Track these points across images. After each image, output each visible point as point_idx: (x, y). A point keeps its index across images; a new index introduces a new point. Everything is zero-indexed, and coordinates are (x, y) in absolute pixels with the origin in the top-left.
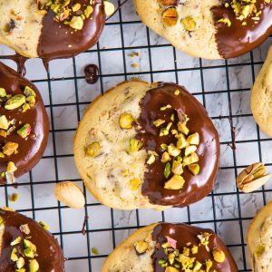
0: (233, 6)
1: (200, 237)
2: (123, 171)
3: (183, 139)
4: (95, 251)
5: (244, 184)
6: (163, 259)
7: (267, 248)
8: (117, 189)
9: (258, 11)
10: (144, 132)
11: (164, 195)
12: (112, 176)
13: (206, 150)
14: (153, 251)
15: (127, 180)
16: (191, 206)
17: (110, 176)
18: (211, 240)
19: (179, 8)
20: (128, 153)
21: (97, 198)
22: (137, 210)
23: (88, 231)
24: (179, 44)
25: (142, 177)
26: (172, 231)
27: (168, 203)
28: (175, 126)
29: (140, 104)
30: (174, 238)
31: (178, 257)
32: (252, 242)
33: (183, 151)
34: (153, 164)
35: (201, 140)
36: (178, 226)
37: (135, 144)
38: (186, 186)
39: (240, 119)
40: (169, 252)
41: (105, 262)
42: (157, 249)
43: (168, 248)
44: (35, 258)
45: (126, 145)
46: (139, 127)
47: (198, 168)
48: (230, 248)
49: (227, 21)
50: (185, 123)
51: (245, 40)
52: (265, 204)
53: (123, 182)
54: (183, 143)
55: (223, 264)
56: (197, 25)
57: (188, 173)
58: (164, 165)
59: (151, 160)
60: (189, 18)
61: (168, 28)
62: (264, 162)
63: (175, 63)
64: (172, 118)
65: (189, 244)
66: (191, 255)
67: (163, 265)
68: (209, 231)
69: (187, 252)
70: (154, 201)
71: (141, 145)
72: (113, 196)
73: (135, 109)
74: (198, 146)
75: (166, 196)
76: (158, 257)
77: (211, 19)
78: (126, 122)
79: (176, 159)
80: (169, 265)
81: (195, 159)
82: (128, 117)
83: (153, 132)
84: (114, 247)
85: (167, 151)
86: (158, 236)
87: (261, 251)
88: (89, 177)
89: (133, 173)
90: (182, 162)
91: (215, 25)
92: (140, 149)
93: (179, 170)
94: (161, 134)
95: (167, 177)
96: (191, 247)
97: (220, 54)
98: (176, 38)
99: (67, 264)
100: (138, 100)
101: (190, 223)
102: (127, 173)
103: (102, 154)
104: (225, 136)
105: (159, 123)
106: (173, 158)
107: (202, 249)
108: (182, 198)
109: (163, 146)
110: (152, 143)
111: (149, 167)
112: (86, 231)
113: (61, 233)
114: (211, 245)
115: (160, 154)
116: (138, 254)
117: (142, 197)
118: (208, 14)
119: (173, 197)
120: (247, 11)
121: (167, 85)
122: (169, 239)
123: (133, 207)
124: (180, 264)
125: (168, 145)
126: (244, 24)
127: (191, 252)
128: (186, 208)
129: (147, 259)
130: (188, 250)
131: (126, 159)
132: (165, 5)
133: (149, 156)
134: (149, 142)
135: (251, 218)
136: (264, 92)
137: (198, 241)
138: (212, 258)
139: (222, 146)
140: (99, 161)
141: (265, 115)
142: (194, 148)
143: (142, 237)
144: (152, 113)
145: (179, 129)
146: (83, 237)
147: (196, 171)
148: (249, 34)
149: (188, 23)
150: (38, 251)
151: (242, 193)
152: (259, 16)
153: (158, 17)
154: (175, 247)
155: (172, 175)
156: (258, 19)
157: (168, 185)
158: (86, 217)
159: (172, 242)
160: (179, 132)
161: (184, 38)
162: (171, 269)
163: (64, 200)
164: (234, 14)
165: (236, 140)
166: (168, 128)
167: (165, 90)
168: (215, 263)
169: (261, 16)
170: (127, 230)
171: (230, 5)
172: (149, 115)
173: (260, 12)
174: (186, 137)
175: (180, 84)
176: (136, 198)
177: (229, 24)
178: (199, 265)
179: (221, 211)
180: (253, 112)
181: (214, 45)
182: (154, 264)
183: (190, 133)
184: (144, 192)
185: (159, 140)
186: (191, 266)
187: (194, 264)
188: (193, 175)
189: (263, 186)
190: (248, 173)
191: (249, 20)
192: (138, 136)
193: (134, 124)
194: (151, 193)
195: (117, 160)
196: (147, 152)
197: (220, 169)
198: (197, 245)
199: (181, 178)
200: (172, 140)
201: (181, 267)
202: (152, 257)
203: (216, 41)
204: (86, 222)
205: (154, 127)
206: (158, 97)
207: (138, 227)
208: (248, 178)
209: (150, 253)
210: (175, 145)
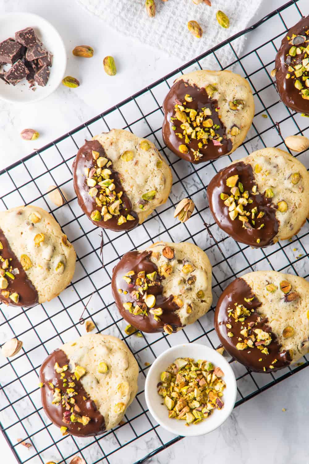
0: (248, 311)
1: (201, 155)
2: (269, 173)
3: (241, 211)
4: (264, 116)
5: (188, 203)
6: (218, 130)
7: (156, 168)
8: (268, 160)
9: (231, 316)
10: (268, 205)
11: (236, 170)
12: (275, 167)
13: (222, 212)
14: (227, 132)
15: (264, 169)
16: (215, 174)
17: (276, 166)
18: (193, 157)
19: (283, 295)
20: (272, 187)
21: (279, 150)
22: (249, 154)
23: (275, 126)
24: (271, 273)
25: (255, 176)
26: (220, 150)
27: (230, 167)
28: (249, 218)
29: (279, 221)
30: (217, 146)
31: (209, 135)
32: (166, 168)
33: (237, 204)
34: (252, 187)
35: (228, 217)
36: (218, 156)
37: (269, 194)
38: (225, 183)
39: (210, 246)
40: (216, 135)
41: (254, 111)
42: (225, 134)
43: (218, 138)
44: (300, 91)
45: (275, 191)
46: (272, 206)
47: (222, 198)
48: (179, 158)
49: (248, 301)
50: (244, 223)
51: (231, 295)
52: (169, 197)
53: (266, 167)
54: (239, 209)
55: (178, 146)
56: (266, 289)
57: (227, 191)
58: (245, 190)
59: (254, 189)
60: (273, 292)
61: (284, 279)
62: (182, 224)
63: (269, 262)
64: (254, 222)
65: (206, 147)
66: (201, 140)
67: (216, 125)
68: (197, 163)
69: (205, 142)
70: (241, 164)
71: (266, 195)
72: (268, 155)
73: (281, 217)
74: (229, 212)
75: (234, 170)
76: (221, 129)
77: (259, 298)
78: (283, 206)
79: (239, 197)
80: (212, 127)
81: (227, 202)
82: (283, 210)
83: (262, 208)
84: (253, 124)
85: (247, 199)
86: (228, 143)
87: (158, 164)
88: (290, 160)
89: (263, 175)
90: (234, 196)
91: (254, 295)
92: (265, 192)
93: (234, 191)
94: (256, 208)
95: (239, 183)
96: (204, 146)
97: (242, 279)
98: (276, 275)
99: (279, 98)
100: (282, 224)
101: (211, 162)
102: (266, 173)
103: (289, 178)
104: (214, 229)
105: (261, 215)
106: (241, 196)
107: (196, 148)
108: (223, 174)
109: (251, 201)
110: (259, 200)
111: (254, 184)
112: (276, 125)
113: (292, 116)
114: (191, 154)
115: (250, 196)
116: (235, 125)
117: (250, 163)
118: (262, 300)
119: (230, 172)
120: (238, 312)
121: (268, 244)
122: (220, 144)
123: (253, 155)
124: (205, 131)
125: (248, 204)
126: (236, 304)
127: (202, 142)
128: (218, 172)
129: (228, 124)
130: (204, 143)
131: (271, 182)
132: (292, 293)
133: (257, 190)
134: (261, 200)
135: (173, 184)
136: (203, 267)
137: (201, 152)
138: (187, 146)
139: (214, 222)
140: (288, 173)
141: (196, 253)
142: (230, 209)
143: (238, 137)
144: (268, 219)
145: (245, 217)
146: (276, 120)
147: (222, 196)
148: (230, 299)
149: (272, 288)
150: (300, 96)
151: (187, 198)
152: (228, 314)
153: (293, 283)
154: (214, 141)
155: (237, 185)
156: (229, 311)
157: (236, 177)
158: (280, 134)
159: (217, 143)
160: (245, 215)
161: (270, 278)
162: (210, 126)
163: (300, 138)
164: (245, 307)
165: (206, 230)
166: (253, 214)
167: (268, 239)
168: (184, 143)
169: (227, 314)
170: (249, 138)
171: (250, 311)
172: (269, 217)
173: (229, 316)
174: (239, 214)
175: (259, 249)
176: (253, 160)
177: (245, 299)
178: (193, 136)
179: (195, 181)
180: (204, 252)
181: (249, 282)
182: (222, 124)
183: (237, 218)
184: (250, 166)
185: (255, 204)
186: (198, 133)
187: (196, 136)
188: (223, 193)
189: (175, 208)
190: (189, 211)
191: (234, 308)
192: (270, 200)
193: (277, 207)
194: (244, 168)
195: (277, 179)
196: (260, 193)
197: (208, 207)
198: (200, 149)
199: (230, 186)
200: (247, 208)
201: (204, 130)
202: (225, 128)
203: (249, 286)
204: (279, 131)
205: (263, 211)
206: (269, 232)
207: (243, 144)
208: (187, 208)
209: (228, 130)
210: (243, 206)
